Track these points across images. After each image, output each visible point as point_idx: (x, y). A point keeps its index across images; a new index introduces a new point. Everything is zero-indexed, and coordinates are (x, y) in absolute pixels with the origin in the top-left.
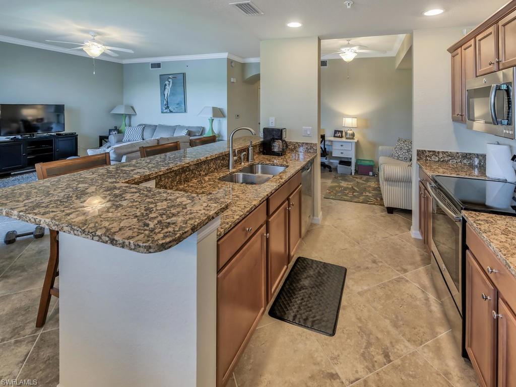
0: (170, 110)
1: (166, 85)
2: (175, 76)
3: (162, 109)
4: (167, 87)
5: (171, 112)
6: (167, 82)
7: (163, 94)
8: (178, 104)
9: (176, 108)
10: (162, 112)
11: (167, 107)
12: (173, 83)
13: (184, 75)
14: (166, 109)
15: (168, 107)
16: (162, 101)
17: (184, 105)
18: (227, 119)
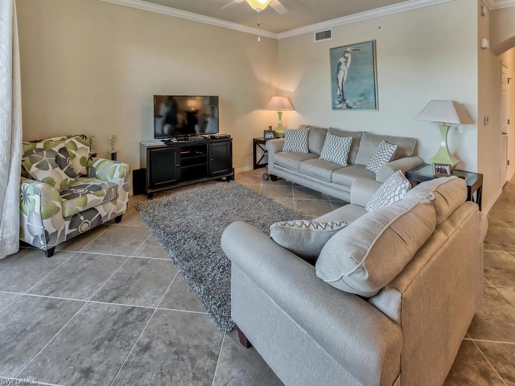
0: (347, 106)
1: (340, 64)
2: (356, 48)
3: (334, 103)
4: (343, 67)
5: (349, 107)
6: (342, 60)
7: (335, 79)
8: (362, 95)
9: (359, 101)
10: (334, 108)
11: (341, 101)
12: (352, 60)
13: (374, 43)
14: (340, 102)
15: (344, 100)
16: (334, 90)
17: (372, 97)
18: (477, 125)
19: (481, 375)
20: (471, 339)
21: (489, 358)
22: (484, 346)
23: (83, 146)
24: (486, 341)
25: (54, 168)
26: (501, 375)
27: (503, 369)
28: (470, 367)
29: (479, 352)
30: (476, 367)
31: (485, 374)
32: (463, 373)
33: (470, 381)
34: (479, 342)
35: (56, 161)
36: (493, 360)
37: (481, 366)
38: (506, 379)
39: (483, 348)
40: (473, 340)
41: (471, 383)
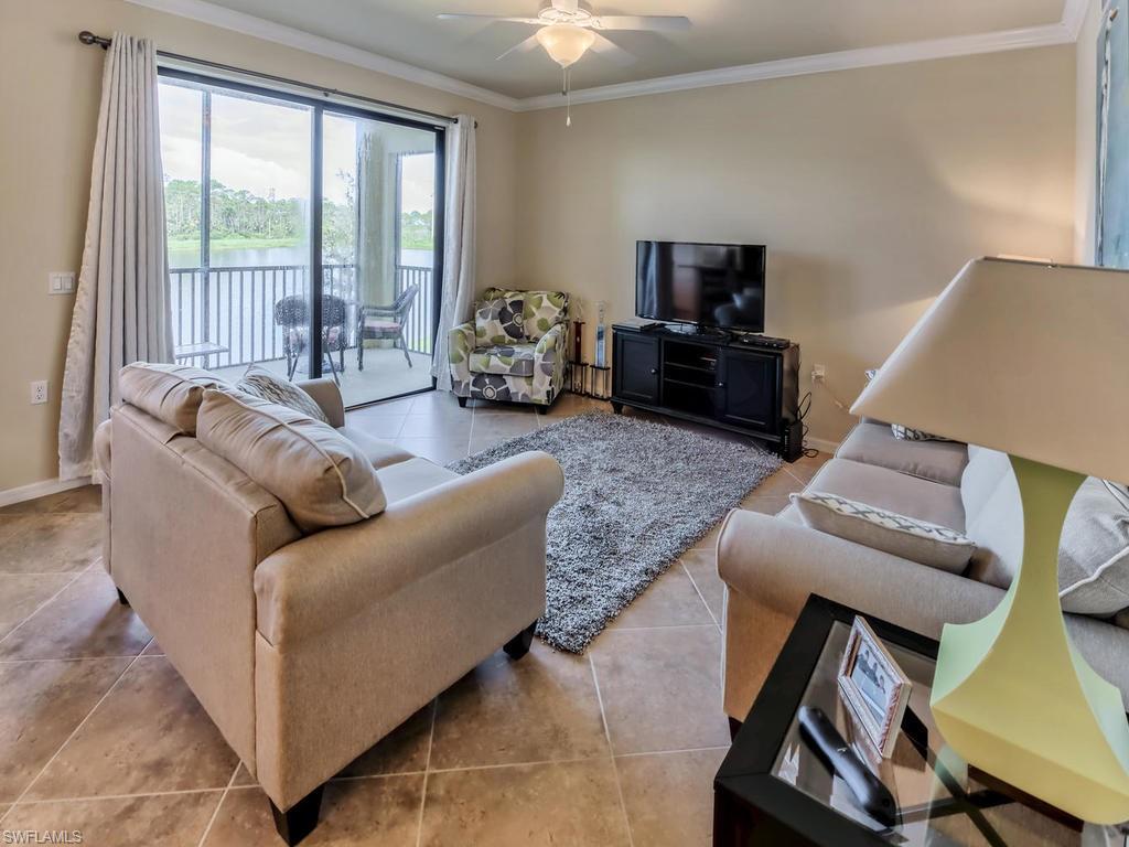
19: (163, 759)
20: (230, 787)
21: (179, 798)
22: (204, 804)
23: (551, 305)
24: (212, 820)
25: (493, 319)
26: (141, 800)
27: (149, 812)
28: (182, 749)
29: (197, 785)
30: (176, 759)
31: (159, 768)
32: (181, 730)
33: (164, 735)
34: (218, 801)
35: (500, 313)
36: (172, 803)
37: (174, 771)
38: (132, 802)
39: (202, 800)
40: (227, 790)
41: (161, 734)
